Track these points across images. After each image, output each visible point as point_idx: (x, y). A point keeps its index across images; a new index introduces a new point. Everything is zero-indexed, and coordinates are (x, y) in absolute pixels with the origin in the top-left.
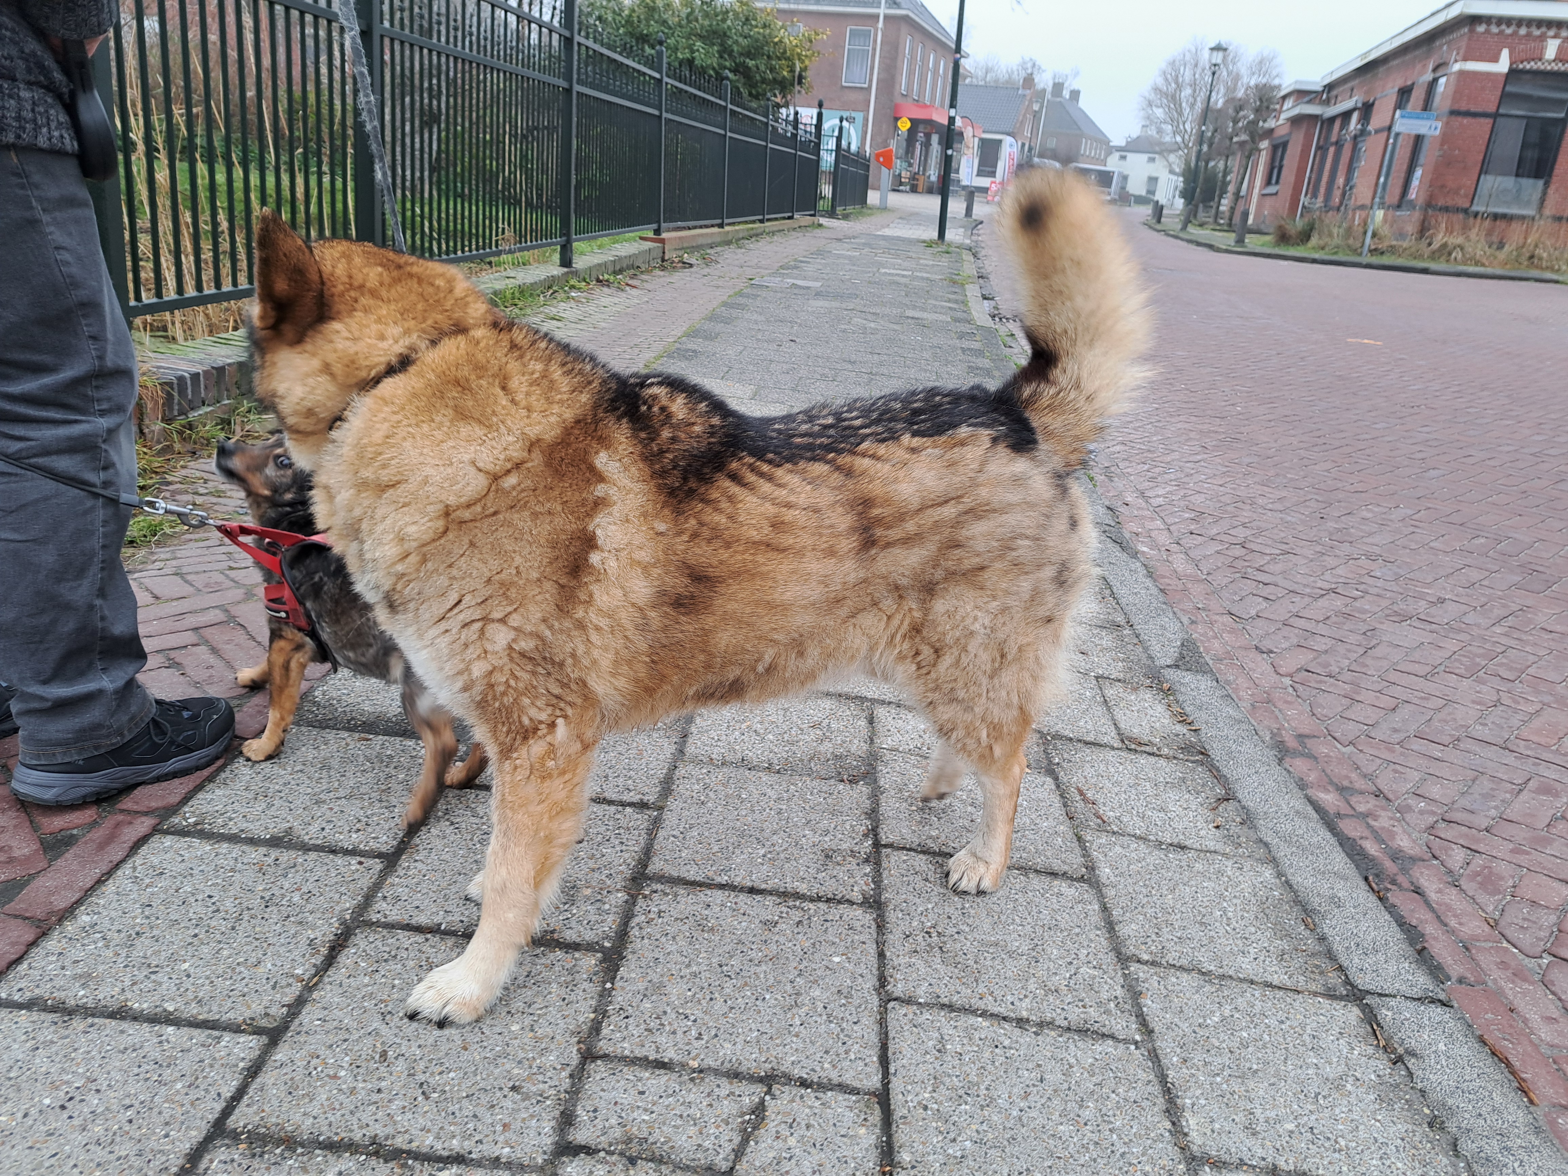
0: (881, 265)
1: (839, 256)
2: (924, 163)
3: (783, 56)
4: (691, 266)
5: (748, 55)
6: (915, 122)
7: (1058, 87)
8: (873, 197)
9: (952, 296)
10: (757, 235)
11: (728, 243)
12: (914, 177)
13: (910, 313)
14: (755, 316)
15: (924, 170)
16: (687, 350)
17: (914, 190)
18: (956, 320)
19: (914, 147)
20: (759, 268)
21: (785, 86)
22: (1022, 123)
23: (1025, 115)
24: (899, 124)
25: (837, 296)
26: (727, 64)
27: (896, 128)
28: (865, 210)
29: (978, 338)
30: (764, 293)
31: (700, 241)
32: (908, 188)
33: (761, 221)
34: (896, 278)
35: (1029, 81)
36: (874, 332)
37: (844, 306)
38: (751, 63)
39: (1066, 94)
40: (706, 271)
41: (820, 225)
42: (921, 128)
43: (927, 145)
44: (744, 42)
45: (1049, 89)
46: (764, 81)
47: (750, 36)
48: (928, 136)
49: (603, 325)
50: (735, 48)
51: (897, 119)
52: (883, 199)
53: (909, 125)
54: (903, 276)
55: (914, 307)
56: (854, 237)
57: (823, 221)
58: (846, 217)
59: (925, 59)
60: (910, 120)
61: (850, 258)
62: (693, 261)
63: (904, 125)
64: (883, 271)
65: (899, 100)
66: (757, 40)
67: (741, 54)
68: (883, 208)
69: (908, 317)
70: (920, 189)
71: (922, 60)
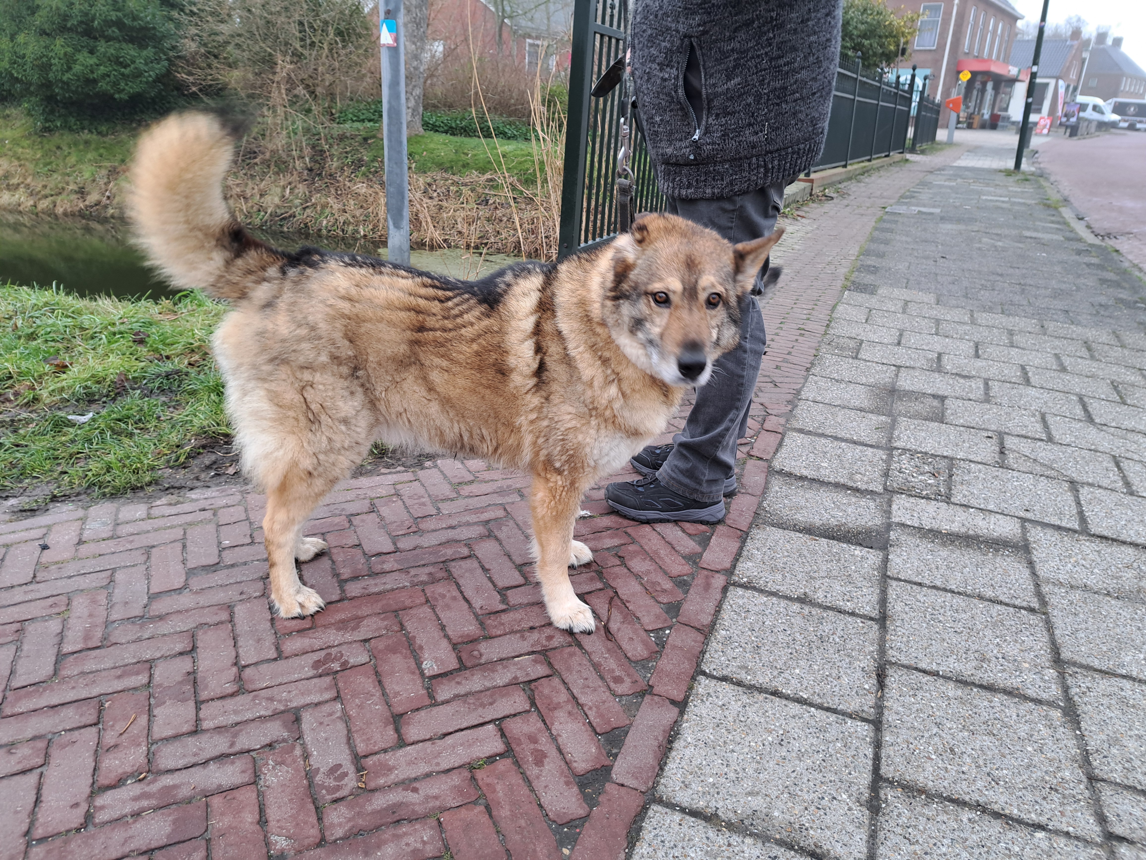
0: (980, 193)
1: (941, 186)
2: (980, 105)
3: (891, 35)
4: (832, 198)
5: (864, 36)
6: (974, 74)
7: (1102, 37)
8: (941, 135)
9: (1053, 218)
10: (867, 171)
11: (850, 179)
12: (970, 117)
13: (1028, 234)
14: (904, 238)
15: (979, 110)
16: (869, 266)
17: (970, 126)
18: (1069, 239)
19: (972, 93)
20: (883, 198)
21: (889, 58)
22: (1069, 69)
23: (1071, 62)
24: (961, 76)
25: (959, 221)
26: (848, 45)
27: (958, 79)
28: (935, 145)
29: (1094, 254)
30: (900, 219)
31: (835, 179)
32: (965, 125)
33: (869, 160)
34: (998, 204)
35: (1076, 33)
36: (1004, 249)
37: (970, 228)
38: (866, 42)
39: (1109, 42)
40: (845, 202)
41: (907, 160)
42: (979, 78)
43: (983, 90)
44: (862, 27)
45: (1093, 40)
46: (875, 54)
47: (866, 22)
48: (984, 84)
49: (797, 247)
50: (855, 32)
51: (959, 72)
52: (950, 136)
53: (969, 76)
54: (1003, 202)
55: (1028, 229)
56: (943, 170)
57: (908, 156)
58: (923, 152)
59: (986, 24)
60: (971, 72)
61: (951, 188)
62: (832, 195)
63: (965, 77)
64: (984, 198)
65: (961, 57)
66: (872, 25)
67: (859, 36)
68: (950, 143)
69: (1027, 237)
70: (975, 125)
71: (984, 24)
